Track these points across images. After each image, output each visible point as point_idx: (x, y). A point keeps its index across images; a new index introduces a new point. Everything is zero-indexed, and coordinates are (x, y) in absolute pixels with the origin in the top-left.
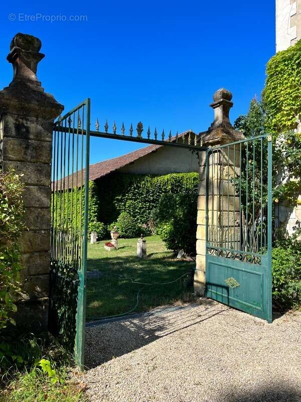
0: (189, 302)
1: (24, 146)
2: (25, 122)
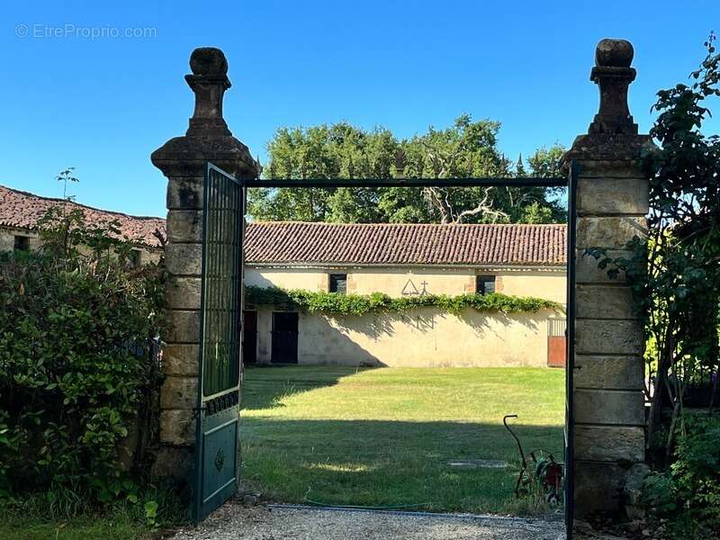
1: (192, 220)
2: (192, 185)
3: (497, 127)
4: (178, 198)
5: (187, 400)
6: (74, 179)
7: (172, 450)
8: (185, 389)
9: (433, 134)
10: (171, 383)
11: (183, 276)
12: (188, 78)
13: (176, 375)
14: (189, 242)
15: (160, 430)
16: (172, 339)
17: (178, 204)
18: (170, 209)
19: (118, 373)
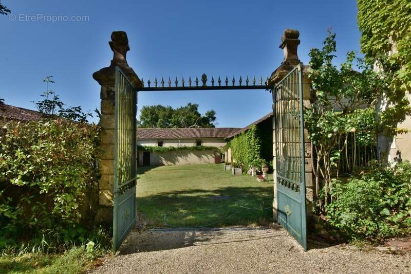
0: (262, 225)
1: (112, 104)
2: (112, 88)
3: (198, 105)
4: (106, 94)
5: (111, 185)
6: (52, 82)
7: (105, 208)
8: (110, 180)
9: (182, 107)
10: (104, 178)
11: (108, 129)
12: (110, 43)
13: (106, 174)
14: (111, 114)
15: (99, 199)
16: (104, 158)
17: (106, 96)
18: (102, 99)
19: (72, 176)
